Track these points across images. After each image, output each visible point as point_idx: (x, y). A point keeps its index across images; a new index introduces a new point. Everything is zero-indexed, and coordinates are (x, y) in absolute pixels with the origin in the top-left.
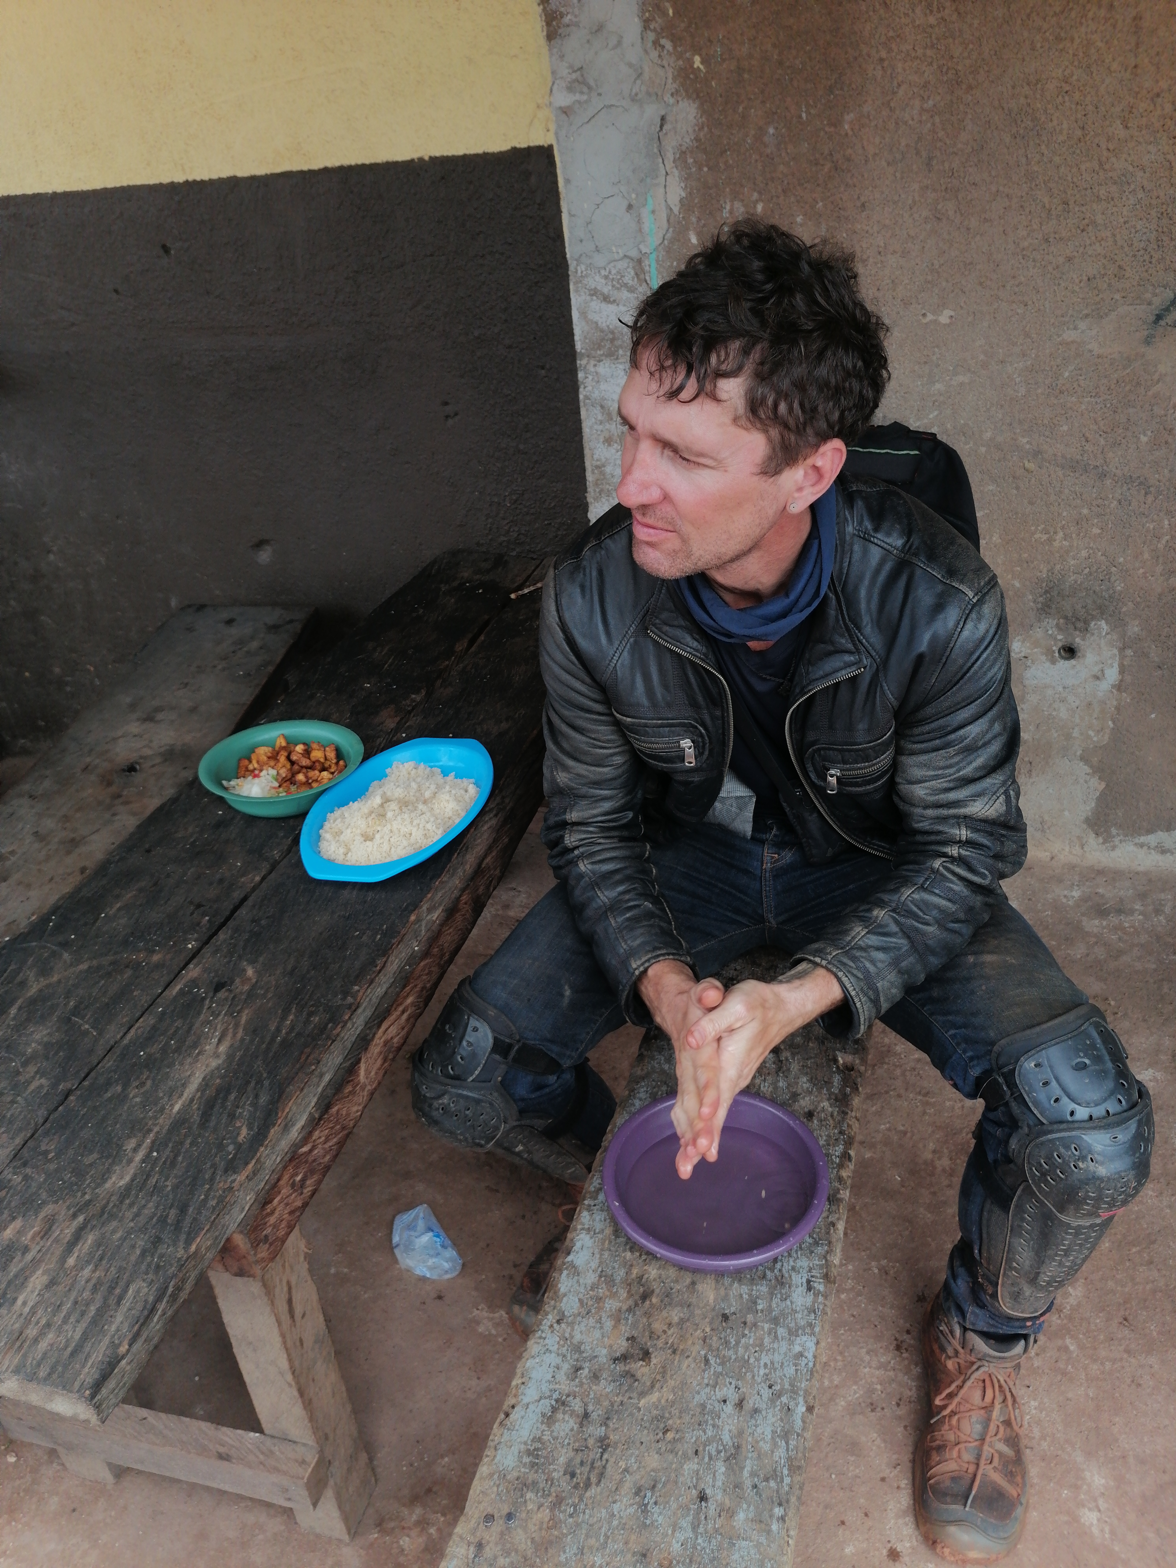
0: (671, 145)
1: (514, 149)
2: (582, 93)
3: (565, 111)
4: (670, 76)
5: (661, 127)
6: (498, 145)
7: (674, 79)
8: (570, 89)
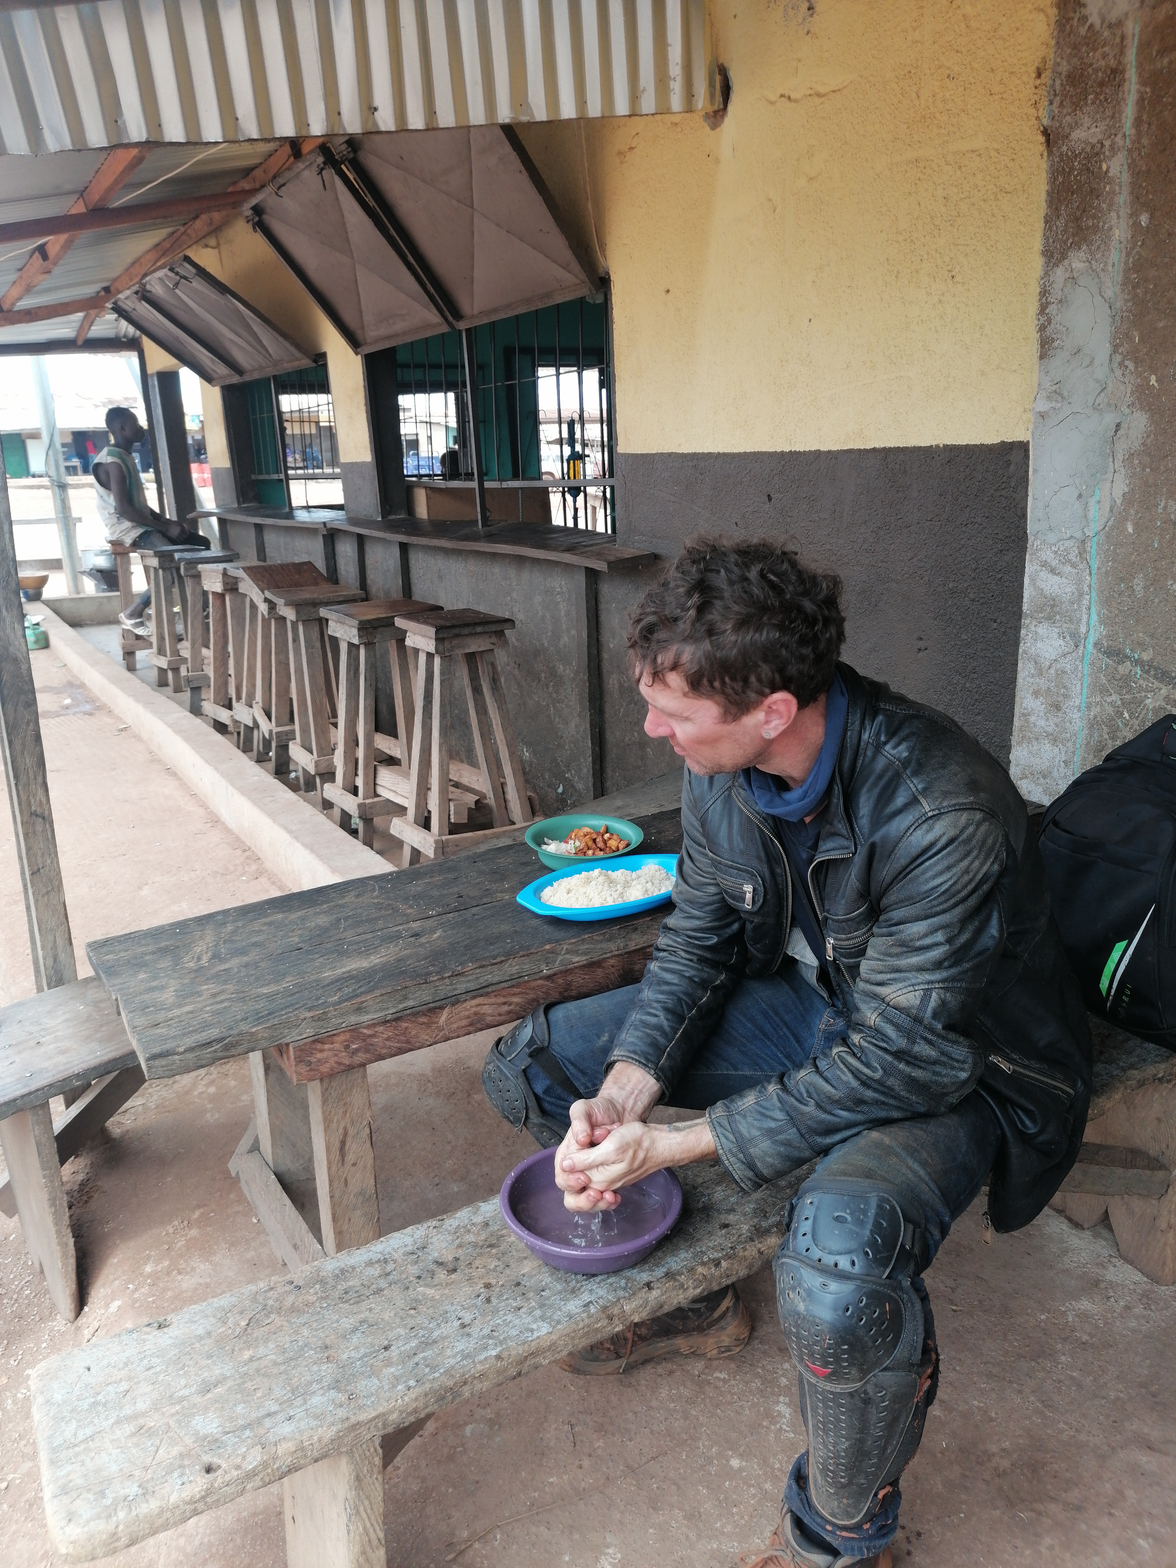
0: (1122, 447)
1: (1003, 442)
2: (1057, 401)
3: (1042, 415)
4: (1129, 390)
5: (1116, 431)
6: (991, 438)
7: (1132, 393)
8: (1049, 398)
